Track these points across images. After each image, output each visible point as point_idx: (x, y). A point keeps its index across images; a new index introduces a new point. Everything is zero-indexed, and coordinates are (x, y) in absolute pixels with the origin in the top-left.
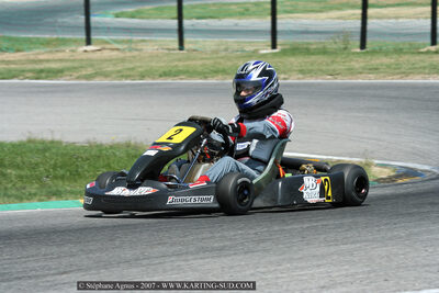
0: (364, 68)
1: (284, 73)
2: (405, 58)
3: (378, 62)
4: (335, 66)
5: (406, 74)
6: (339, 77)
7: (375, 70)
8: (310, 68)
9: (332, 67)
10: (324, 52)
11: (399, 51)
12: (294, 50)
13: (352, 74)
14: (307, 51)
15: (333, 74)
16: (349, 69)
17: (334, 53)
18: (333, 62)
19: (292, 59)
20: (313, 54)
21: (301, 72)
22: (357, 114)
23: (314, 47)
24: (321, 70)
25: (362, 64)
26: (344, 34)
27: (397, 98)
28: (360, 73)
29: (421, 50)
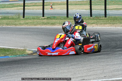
2: (35, 20)
3: (28, 21)
5: (36, 25)
7: (27, 24)
9: (15, 23)
10: (13, 19)
11: (34, 19)
13: (21, 25)
14: (8, 18)
17: (16, 19)
19: (4, 21)
20: (10, 19)
21: (7, 24)
24: (12, 24)
26: (18, 14)
27: (33, 31)
28: (23, 24)
29: (40, 18)
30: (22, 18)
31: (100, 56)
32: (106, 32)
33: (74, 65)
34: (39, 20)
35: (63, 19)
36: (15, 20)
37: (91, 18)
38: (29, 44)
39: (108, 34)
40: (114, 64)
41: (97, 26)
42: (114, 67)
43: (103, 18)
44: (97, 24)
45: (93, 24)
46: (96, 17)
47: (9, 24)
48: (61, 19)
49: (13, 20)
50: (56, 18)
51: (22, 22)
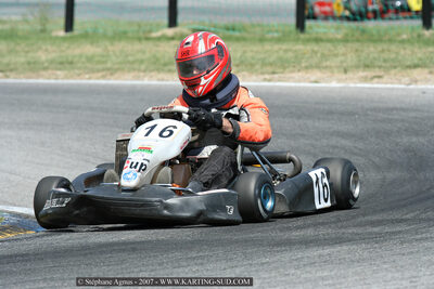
0: (52, 62)
3: (77, 51)
5: (112, 71)
7: (66, 64)
9: (6, 60)
10: (8, 36)
11: (121, 36)
15: (5, 70)
16: (29, 63)
25: (53, 55)
27: (77, 108)
28: (45, 69)
29: (154, 35)
30: (62, 33)
34: (137, 46)
35: (272, 40)
36: (12, 45)
48: (262, 40)
50: (237, 34)
51: (43, 56)
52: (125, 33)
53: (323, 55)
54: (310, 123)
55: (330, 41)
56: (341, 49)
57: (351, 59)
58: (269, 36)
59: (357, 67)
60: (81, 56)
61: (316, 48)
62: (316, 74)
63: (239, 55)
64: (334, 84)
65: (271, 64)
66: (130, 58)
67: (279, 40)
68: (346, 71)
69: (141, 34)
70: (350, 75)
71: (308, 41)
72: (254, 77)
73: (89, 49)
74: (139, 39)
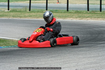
0: (28, 16)
1: (9, 16)
3: (32, 14)
4: (21, 15)
5: (38, 18)
6: (22, 18)
7: (30, 16)
8: (15, 15)
9: (20, 15)
10: (20, 11)
11: (38, 12)
12: (13, 11)
13: (25, 17)
14: (16, 11)
15: (21, 17)
17: (23, 12)
18: (21, 14)
19: (12, 13)
21: (13, 16)
22: (22, 27)
23: (18, 10)
24: (18, 16)
29: (44, 12)
30: (29, 11)
31: (82, 49)
32: (97, 25)
33: (54, 57)
35: (63, 13)
36: (21, 13)
37: (88, 12)
38: (25, 35)
39: (98, 28)
40: (91, 57)
41: (91, 19)
42: (89, 60)
43: (98, 12)
44: (91, 17)
45: (88, 17)
46: (92, 11)
47: (15, 16)
48: (61, 13)
49: (20, 13)
50: (57, 12)
51: (26, 15)
52: (39, 11)
53: (72, 15)
54: (72, 26)
55: (73, 13)
56: (75, 14)
57: (77, 16)
58: (62, 12)
59: (78, 17)
60: (33, 15)
61: (71, 14)
62: (71, 18)
63: (58, 15)
64: (75, 20)
65: (64, 17)
66: (41, 15)
67: (64, 13)
68: (76, 18)
69: (42, 12)
70: (77, 19)
71: (69, 13)
72: (61, 19)
73: (34, 14)
74: (41, 12)
